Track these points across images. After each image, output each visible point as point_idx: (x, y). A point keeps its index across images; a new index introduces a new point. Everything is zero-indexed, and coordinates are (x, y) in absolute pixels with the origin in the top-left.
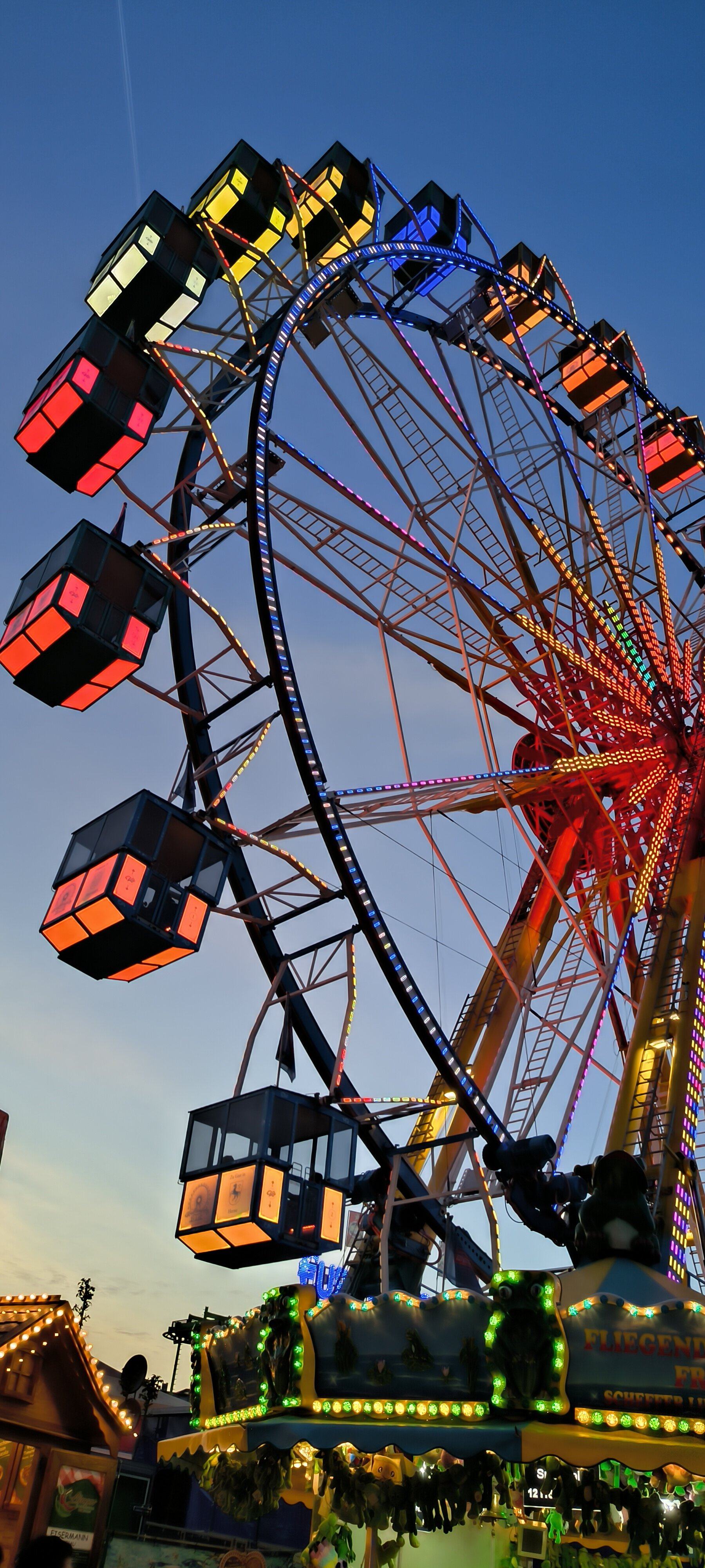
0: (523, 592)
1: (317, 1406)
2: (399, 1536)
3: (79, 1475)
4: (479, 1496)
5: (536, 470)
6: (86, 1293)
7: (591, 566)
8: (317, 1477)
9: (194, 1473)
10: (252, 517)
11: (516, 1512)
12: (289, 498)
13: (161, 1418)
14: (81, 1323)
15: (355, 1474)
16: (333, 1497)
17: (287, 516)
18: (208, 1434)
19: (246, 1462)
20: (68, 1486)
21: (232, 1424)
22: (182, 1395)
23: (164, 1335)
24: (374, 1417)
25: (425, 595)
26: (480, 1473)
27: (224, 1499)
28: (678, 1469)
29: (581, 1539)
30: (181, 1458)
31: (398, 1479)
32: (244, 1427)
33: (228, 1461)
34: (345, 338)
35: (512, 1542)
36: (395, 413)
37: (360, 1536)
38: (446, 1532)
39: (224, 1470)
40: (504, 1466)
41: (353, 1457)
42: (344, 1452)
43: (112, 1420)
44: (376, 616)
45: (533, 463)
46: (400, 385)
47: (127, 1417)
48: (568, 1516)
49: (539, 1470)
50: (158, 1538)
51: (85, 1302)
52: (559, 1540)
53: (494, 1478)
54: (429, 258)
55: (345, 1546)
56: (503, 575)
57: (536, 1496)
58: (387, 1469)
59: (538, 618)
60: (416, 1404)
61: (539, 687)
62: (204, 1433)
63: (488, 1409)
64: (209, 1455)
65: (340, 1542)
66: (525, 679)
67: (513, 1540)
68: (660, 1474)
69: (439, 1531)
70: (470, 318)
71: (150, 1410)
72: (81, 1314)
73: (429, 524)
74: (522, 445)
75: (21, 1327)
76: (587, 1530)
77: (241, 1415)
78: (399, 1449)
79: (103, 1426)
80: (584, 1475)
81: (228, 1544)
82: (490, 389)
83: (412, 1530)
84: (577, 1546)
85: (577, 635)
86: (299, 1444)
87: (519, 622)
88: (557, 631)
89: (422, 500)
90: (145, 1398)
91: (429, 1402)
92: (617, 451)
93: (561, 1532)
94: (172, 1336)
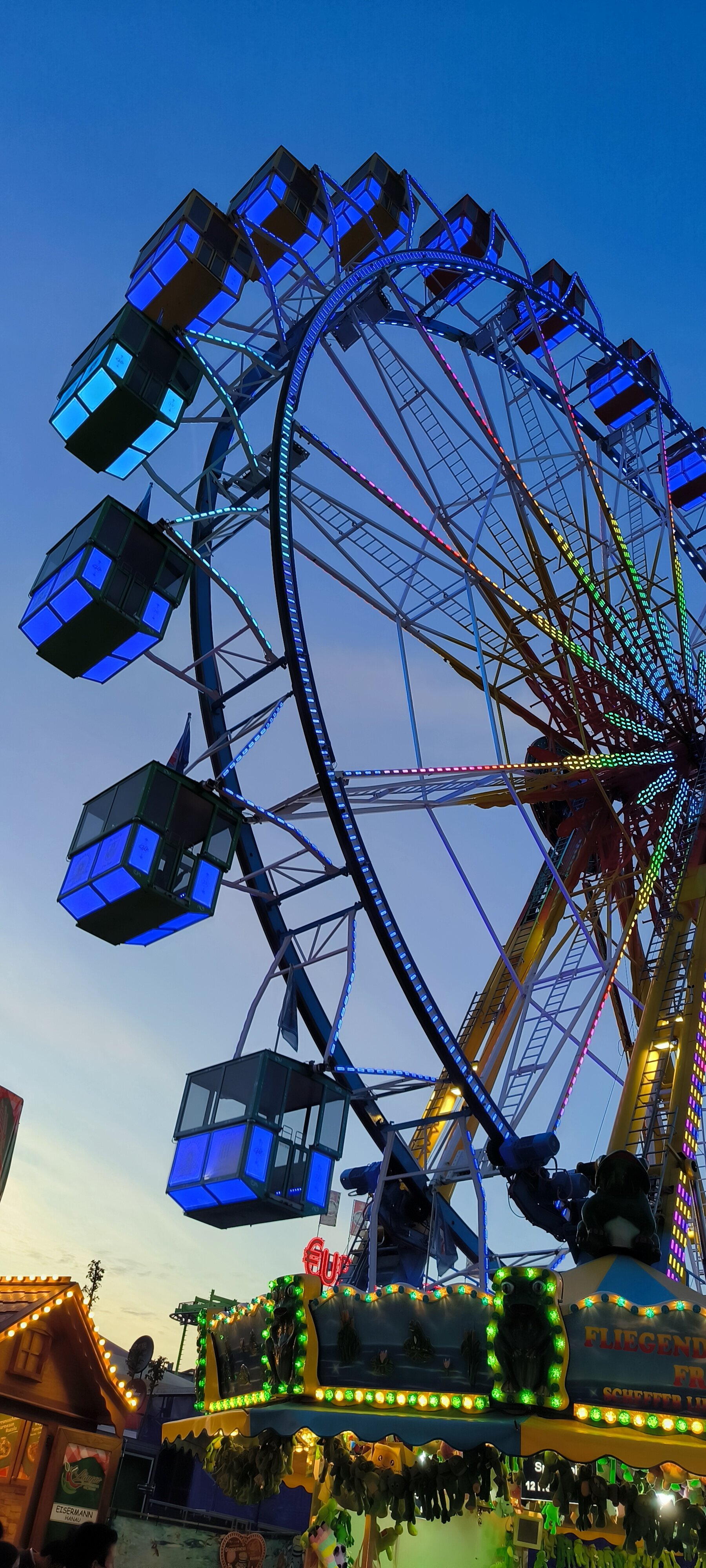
0: (541, 596)
1: (320, 1394)
2: (398, 1524)
3: (85, 1453)
4: (477, 1488)
5: (559, 479)
6: (96, 1276)
7: (610, 573)
8: (317, 1462)
9: (197, 1454)
10: (274, 506)
11: (512, 1502)
12: (313, 489)
13: (166, 1398)
14: (90, 1304)
15: (355, 1462)
16: (333, 1483)
17: (310, 508)
18: (212, 1417)
19: (248, 1445)
20: (73, 1464)
21: (235, 1408)
22: (187, 1374)
23: (170, 1316)
24: (375, 1406)
25: (443, 592)
26: (479, 1465)
27: (227, 1482)
28: (674, 1467)
29: (576, 1531)
30: (185, 1440)
31: (397, 1469)
32: (247, 1412)
33: (230, 1444)
34: (374, 341)
35: (508, 1532)
36: (421, 416)
37: (359, 1523)
38: (444, 1522)
39: (227, 1454)
40: (502, 1459)
41: (353, 1444)
42: (345, 1439)
43: (118, 1401)
44: (395, 612)
45: (557, 472)
46: (426, 389)
47: (133, 1397)
48: (565, 1510)
49: (537, 1464)
50: (161, 1517)
51: (95, 1283)
52: (554, 1531)
53: (492, 1470)
54: (461, 268)
55: (343, 1532)
56: (522, 578)
57: (533, 1489)
58: (387, 1457)
59: (555, 621)
60: (417, 1396)
61: (553, 688)
62: (208, 1417)
63: (488, 1402)
64: (213, 1437)
65: (339, 1527)
66: (540, 680)
67: (509, 1530)
68: (657, 1471)
69: (438, 1521)
70: (500, 329)
71: (155, 1392)
72: (91, 1295)
73: (451, 526)
74: (547, 453)
75: (32, 1307)
76: (583, 1524)
77: (245, 1400)
78: (398, 1438)
79: (110, 1406)
80: (581, 1470)
81: (229, 1525)
82: (516, 399)
83: (411, 1519)
84: (573, 1537)
85: (593, 640)
86: (301, 1430)
87: (535, 622)
88: (573, 635)
89: (445, 502)
90: (151, 1379)
91: (430, 1393)
92: (641, 466)
93: (557, 1524)
94: (178, 1317)
